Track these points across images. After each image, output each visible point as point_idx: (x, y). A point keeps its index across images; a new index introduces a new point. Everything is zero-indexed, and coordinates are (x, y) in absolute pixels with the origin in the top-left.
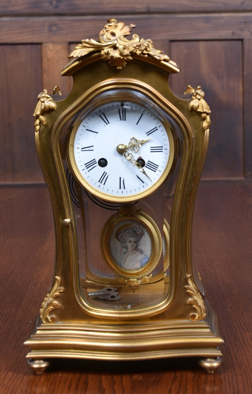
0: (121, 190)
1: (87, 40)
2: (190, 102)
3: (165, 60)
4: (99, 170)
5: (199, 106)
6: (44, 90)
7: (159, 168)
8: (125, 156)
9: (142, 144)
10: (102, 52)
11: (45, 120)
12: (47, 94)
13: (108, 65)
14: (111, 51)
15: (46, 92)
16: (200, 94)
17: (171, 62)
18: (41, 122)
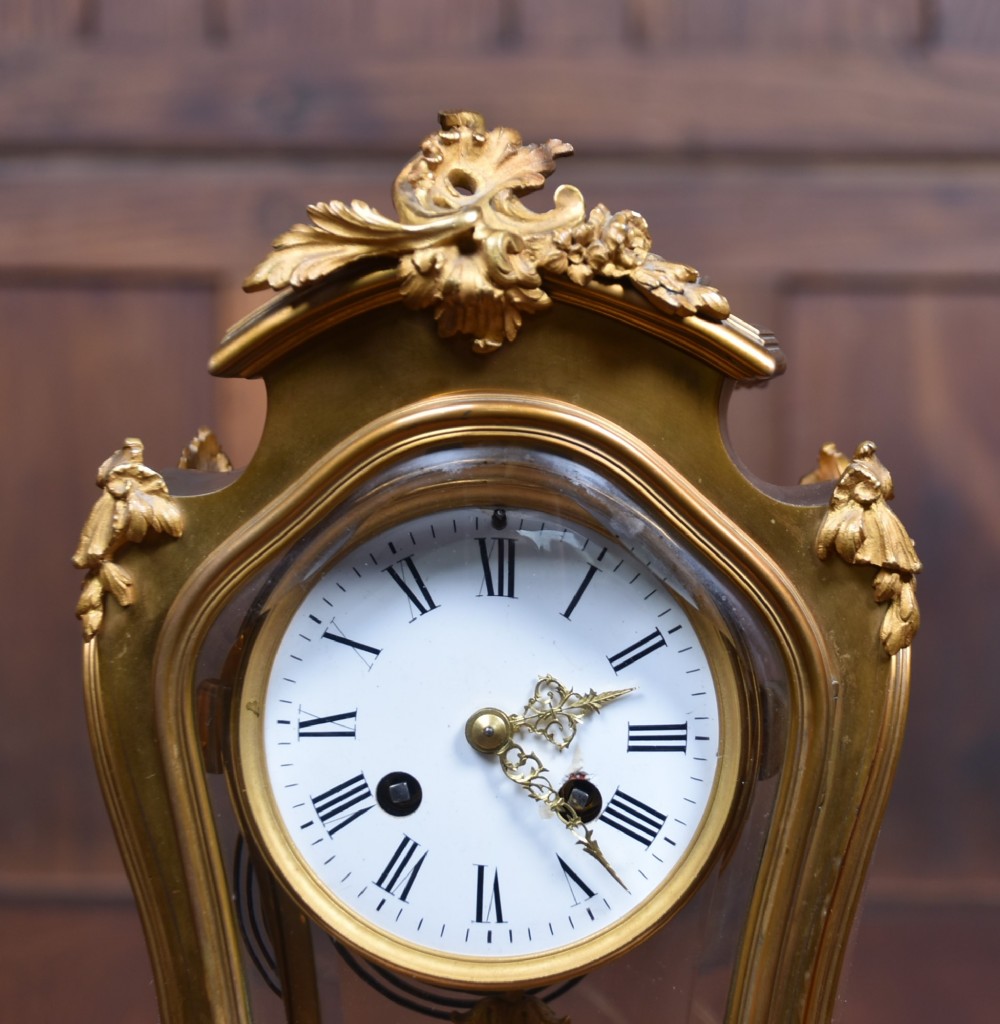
0: (483, 928)
1: (336, 207)
2: (821, 515)
3: (706, 313)
4: (379, 830)
5: (863, 538)
6: (130, 442)
7: (668, 829)
8: (506, 767)
9: (589, 710)
10: (407, 266)
11: (128, 585)
12: (141, 459)
13: (434, 326)
14: (445, 261)
15: (136, 451)
16: (873, 479)
17: (733, 320)
18: (108, 594)
